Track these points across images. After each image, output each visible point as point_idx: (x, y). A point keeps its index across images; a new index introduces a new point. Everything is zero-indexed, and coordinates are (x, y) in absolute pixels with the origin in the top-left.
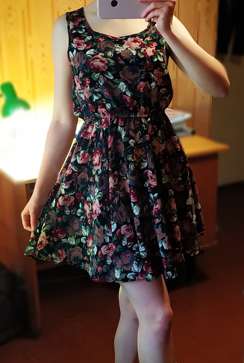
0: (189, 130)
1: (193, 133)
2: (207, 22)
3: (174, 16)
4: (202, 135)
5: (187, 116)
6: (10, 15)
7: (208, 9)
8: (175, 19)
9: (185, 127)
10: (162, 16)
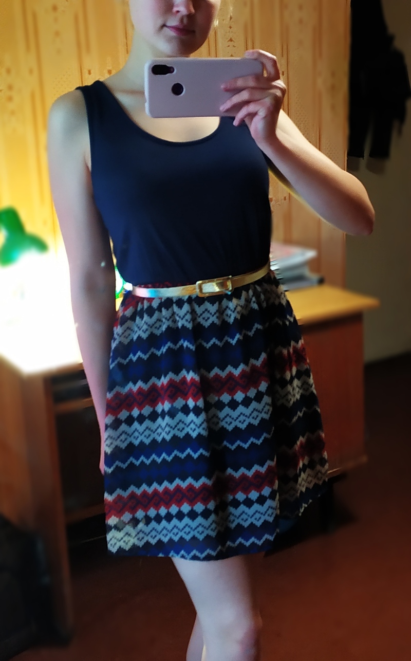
0: (314, 277)
1: (321, 282)
2: (333, 107)
3: (281, 112)
4: (334, 284)
5: (310, 254)
6: (10, 99)
7: (333, 88)
8: (283, 117)
9: (307, 272)
10: (262, 113)
